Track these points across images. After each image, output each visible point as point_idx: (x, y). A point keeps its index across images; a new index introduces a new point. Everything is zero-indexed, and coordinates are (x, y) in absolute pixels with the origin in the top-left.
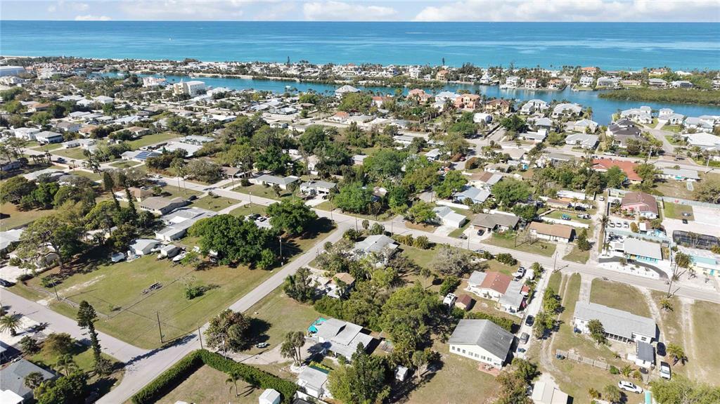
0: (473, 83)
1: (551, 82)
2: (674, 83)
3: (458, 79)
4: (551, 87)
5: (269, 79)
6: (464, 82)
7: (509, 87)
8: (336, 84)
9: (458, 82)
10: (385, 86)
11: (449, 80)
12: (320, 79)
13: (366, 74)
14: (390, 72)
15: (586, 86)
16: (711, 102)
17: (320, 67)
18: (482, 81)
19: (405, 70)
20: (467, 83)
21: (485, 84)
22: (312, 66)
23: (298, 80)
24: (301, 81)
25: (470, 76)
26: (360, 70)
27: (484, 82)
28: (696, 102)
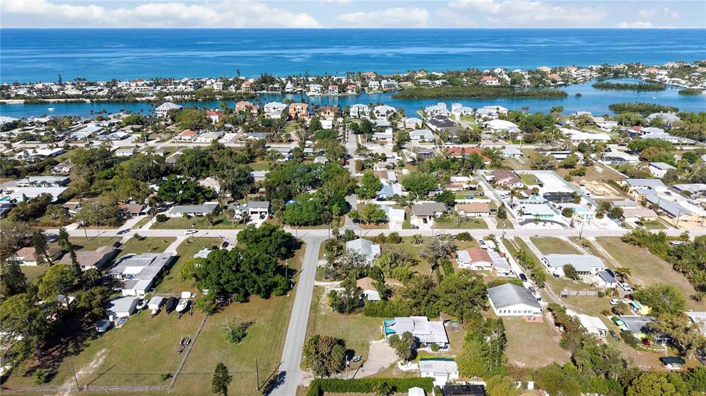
0: (280, 92)
1: (349, 87)
2: (438, 82)
3: (263, 89)
4: (350, 92)
5: (49, 102)
6: (270, 92)
7: (315, 94)
8: (138, 101)
9: (264, 92)
10: (196, 101)
11: (255, 91)
12: (115, 97)
13: (162, 89)
14: (190, 85)
15: (375, 89)
16: (472, 96)
17: (102, 84)
18: (287, 90)
19: (203, 82)
20: (273, 92)
21: (291, 93)
22: (91, 84)
23: (88, 101)
24: (92, 102)
25: (275, 86)
26: (154, 86)
27: (289, 90)
28: (462, 96)
